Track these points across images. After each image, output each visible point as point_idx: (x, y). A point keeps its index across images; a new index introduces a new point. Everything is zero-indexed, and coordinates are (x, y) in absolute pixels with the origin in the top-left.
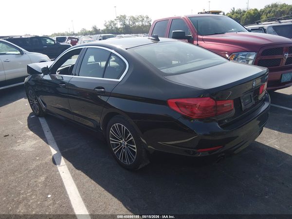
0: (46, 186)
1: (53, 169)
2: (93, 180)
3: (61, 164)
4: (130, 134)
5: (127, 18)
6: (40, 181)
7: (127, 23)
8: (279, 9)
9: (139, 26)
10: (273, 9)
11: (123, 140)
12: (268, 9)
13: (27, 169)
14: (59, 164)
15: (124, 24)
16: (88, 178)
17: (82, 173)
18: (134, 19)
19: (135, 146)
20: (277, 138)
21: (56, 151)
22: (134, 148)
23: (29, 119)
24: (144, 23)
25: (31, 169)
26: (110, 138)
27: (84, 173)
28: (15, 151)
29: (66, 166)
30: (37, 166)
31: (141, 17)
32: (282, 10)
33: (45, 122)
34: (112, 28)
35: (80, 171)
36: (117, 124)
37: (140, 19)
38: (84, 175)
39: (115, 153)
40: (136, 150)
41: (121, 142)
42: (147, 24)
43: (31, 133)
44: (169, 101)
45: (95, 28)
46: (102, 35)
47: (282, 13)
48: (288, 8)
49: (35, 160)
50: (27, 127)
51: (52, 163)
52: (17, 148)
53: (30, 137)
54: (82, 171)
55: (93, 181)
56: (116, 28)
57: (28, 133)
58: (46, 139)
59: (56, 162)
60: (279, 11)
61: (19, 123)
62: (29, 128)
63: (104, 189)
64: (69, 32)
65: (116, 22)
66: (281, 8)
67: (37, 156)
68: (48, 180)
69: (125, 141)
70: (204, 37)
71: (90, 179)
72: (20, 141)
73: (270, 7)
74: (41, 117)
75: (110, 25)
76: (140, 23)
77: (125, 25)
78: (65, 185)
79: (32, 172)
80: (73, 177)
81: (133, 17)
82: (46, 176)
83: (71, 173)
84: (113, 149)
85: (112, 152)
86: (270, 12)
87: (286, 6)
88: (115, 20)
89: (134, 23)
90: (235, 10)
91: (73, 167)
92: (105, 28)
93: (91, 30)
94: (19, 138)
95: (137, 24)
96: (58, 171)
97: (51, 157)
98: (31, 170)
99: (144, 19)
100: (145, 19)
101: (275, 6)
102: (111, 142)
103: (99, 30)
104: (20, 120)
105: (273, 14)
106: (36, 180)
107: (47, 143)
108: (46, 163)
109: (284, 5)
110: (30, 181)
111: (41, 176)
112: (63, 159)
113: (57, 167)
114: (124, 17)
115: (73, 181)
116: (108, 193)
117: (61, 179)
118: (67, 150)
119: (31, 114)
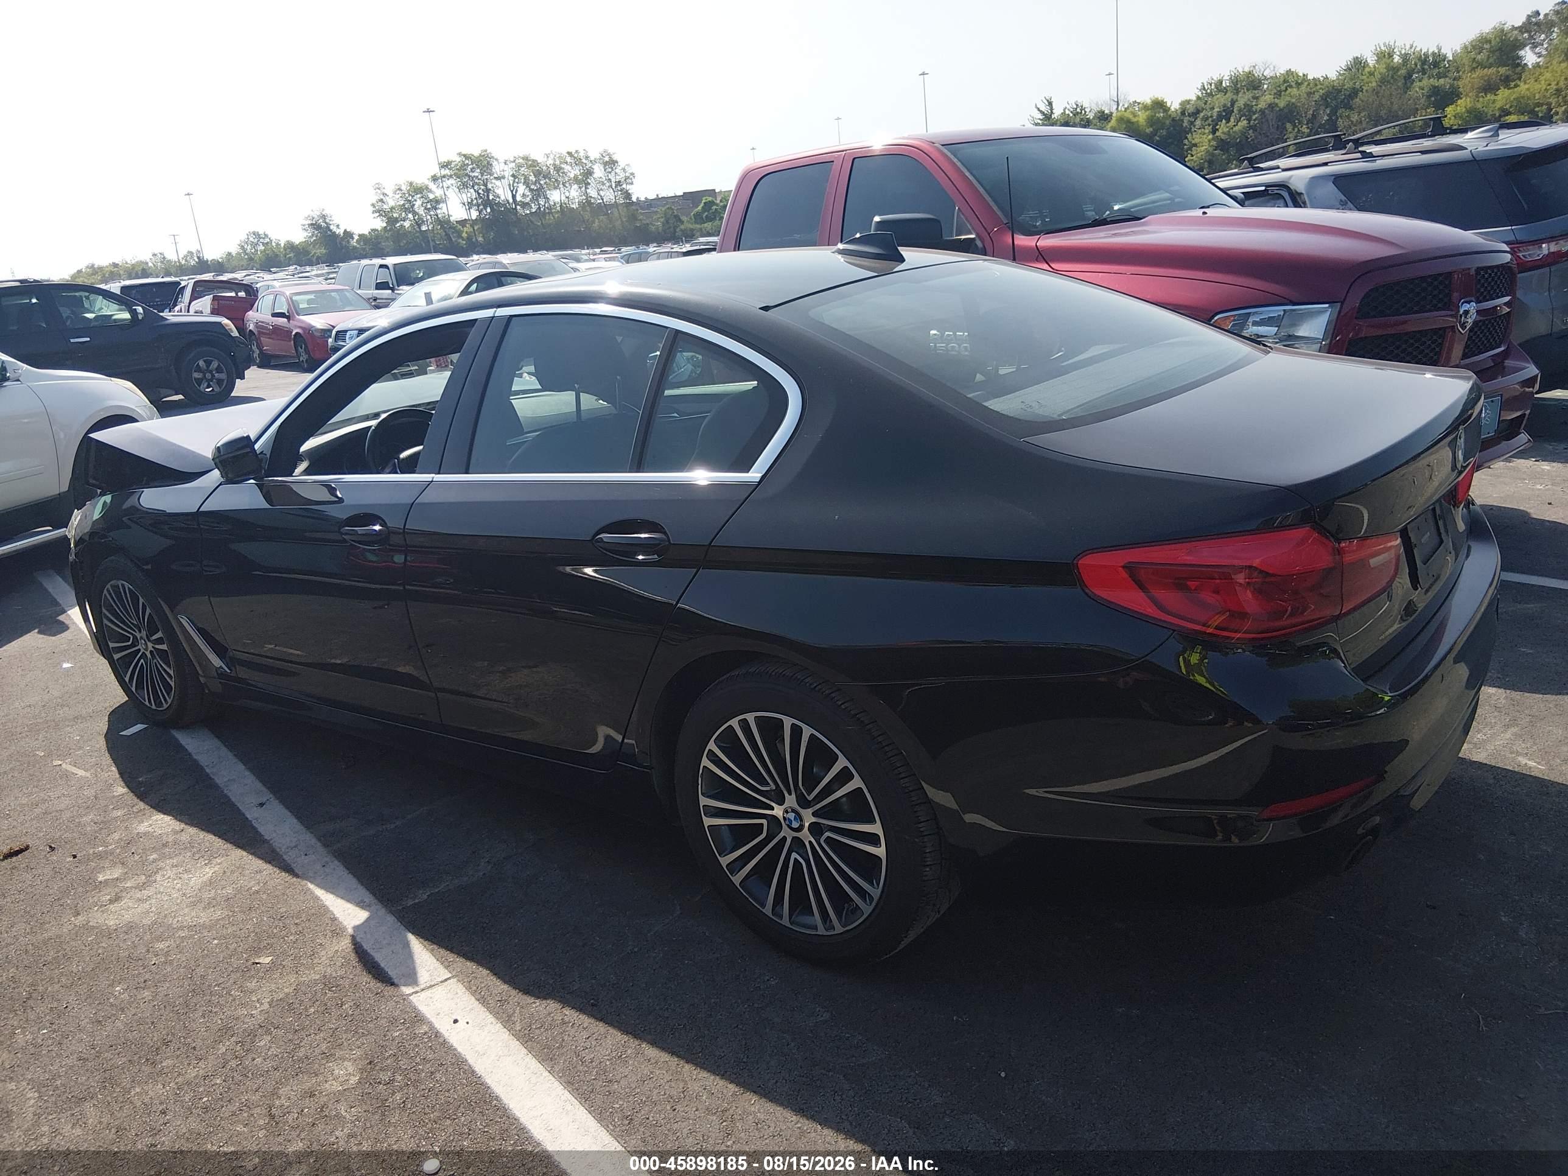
0: (383, 1108)
1: (386, 1008)
2: (653, 1043)
3: (424, 976)
4: (842, 762)
5: (497, 168)
6: (336, 1087)
7: (502, 192)
8: (1266, 99)
9: (565, 210)
10: (1242, 100)
11: (791, 800)
12: (1220, 100)
13: (226, 1031)
14: (411, 978)
15: (486, 200)
16: (614, 1038)
17: (567, 1011)
18: (538, 174)
19: (876, 828)
20: (1514, 722)
21: (361, 904)
22: (873, 839)
23: (115, 743)
24: (592, 192)
25: (250, 1023)
26: (704, 801)
27: (581, 1010)
28: (109, 933)
29: (456, 987)
30: (285, 1005)
31: (578, 162)
32: (1282, 103)
33: (224, 751)
34: (419, 223)
35: (552, 1005)
36: (750, 717)
37: (573, 172)
38: (585, 1020)
39: (737, 879)
40: (881, 851)
41: (778, 811)
42: (609, 196)
43: (161, 824)
44: (1086, 561)
45: (322, 230)
46: (391, 261)
47: (1288, 115)
48: (1309, 94)
49: (250, 969)
50: (121, 789)
51: (365, 979)
52: (113, 917)
53: (162, 846)
54: (565, 1002)
55: (652, 1052)
56: (444, 223)
57: (143, 828)
58: (273, 851)
59: (392, 973)
60: (1271, 106)
61: (67, 776)
62: (142, 797)
63: (732, 1087)
64: (171, 256)
65: (439, 193)
66: (1278, 94)
67: (257, 951)
68: (385, 1076)
69: (804, 803)
70: (1048, 241)
71: (633, 1043)
72: (117, 872)
73: (1225, 91)
74: (186, 726)
75: (409, 208)
76: (575, 194)
77: (487, 203)
78: (498, 1089)
79: (263, 1042)
80: (526, 1037)
81: (533, 164)
82: (358, 1053)
83: (507, 1021)
84: (724, 861)
85: (718, 879)
86: (1226, 114)
87: (1298, 84)
88: (434, 179)
89: (538, 193)
90: (1057, 113)
91: (500, 987)
92: (379, 224)
93: (299, 236)
94: (100, 856)
95: (555, 196)
96: (419, 1018)
97: (345, 944)
98: (252, 1034)
99: (589, 173)
100: (599, 171)
101: (1249, 83)
102: (708, 821)
103: (348, 235)
104: (62, 757)
105: (1244, 123)
106: (308, 1083)
107: (287, 869)
108: (328, 983)
109: (1289, 81)
110: (274, 1094)
111: (327, 1056)
112: (417, 945)
113: (405, 998)
114: (484, 163)
115: (533, 1064)
116: (770, 1107)
117: (460, 1062)
118: (423, 895)
119: (118, 718)
